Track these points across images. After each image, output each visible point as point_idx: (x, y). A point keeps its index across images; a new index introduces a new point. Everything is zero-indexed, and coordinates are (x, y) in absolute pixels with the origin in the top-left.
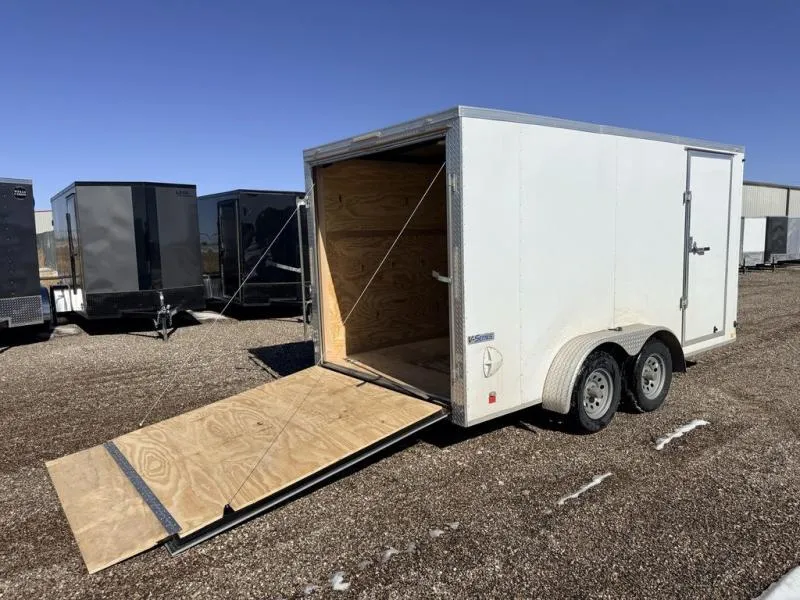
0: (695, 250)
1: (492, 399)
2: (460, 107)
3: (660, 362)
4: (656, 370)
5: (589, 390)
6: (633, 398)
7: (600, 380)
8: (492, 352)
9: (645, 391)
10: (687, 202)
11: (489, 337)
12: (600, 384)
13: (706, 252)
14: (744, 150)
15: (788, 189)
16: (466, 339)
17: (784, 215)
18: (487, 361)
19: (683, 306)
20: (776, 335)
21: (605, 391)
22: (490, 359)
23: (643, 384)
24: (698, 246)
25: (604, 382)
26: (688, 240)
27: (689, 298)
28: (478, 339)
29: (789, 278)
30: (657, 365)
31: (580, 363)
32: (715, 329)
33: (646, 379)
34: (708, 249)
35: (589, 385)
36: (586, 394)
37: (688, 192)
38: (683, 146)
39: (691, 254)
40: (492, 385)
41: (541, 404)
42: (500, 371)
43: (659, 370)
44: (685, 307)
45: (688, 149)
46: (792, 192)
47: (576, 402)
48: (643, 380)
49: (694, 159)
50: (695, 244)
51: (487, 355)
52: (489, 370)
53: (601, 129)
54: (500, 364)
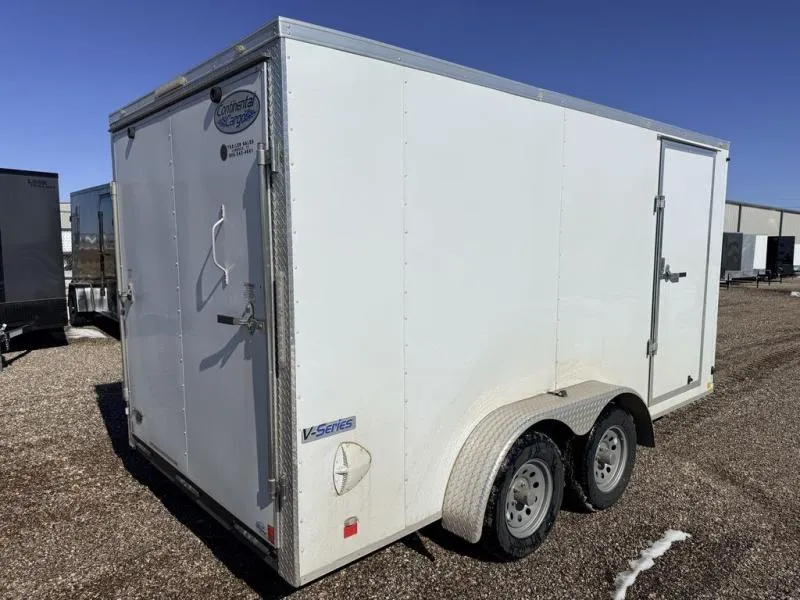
0: (668, 276)
1: (350, 530)
2: (280, 18)
3: (620, 437)
4: (614, 448)
5: (515, 491)
6: (582, 493)
7: (533, 474)
8: (350, 450)
9: (598, 479)
10: (659, 211)
11: (346, 424)
12: (533, 480)
13: (680, 279)
14: (728, 146)
15: (740, 205)
16: (299, 435)
17: (735, 231)
18: (340, 466)
19: (651, 352)
20: (750, 372)
21: (539, 492)
22: (346, 463)
23: (596, 469)
24: (673, 271)
25: (539, 478)
26: (659, 262)
27: (659, 341)
28: (324, 430)
29: (747, 298)
30: (616, 441)
31: (503, 453)
32: (690, 380)
33: (599, 462)
34: (683, 275)
35: (515, 484)
36: (510, 498)
37: (660, 198)
38: (655, 134)
39: (663, 281)
40: (351, 506)
41: (439, 522)
42: (365, 481)
43: (619, 447)
44: (654, 353)
45: (661, 138)
46: (743, 208)
47: (494, 517)
48: (596, 463)
49: (669, 152)
50: (668, 267)
51: (340, 457)
52: (346, 482)
53: (541, 96)
54: (367, 469)
